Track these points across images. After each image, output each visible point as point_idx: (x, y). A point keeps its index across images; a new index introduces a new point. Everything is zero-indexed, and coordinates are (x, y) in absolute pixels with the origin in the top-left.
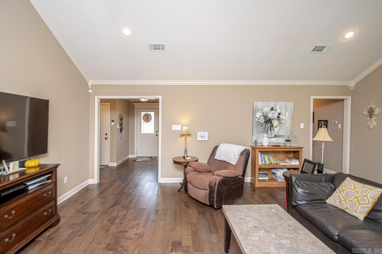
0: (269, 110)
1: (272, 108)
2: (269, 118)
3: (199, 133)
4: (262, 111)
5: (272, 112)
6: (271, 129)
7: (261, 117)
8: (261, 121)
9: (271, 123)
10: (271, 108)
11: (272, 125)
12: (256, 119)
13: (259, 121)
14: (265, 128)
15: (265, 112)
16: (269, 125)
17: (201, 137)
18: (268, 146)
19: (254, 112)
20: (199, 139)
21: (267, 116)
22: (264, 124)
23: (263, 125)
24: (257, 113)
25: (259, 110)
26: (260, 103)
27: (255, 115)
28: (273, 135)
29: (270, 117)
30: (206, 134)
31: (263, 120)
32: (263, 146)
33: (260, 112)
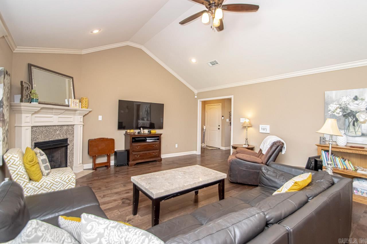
0: (351, 100)
1: (356, 97)
2: (351, 111)
3: (261, 126)
4: (338, 102)
5: (356, 102)
6: (354, 125)
7: (336, 109)
8: (337, 115)
9: (354, 116)
10: (354, 97)
11: (357, 120)
12: (329, 112)
13: (334, 115)
14: (344, 124)
15: (344, 103)
16: (350, 120)
17: (263, 130)
19: (326, 104)
20: (261, 131)
21: (347, 107)
22: (343, 119)
23: (340, 119)
24: (330, 105)
25: (332, 102)
26: (334, 92)
27: (328, 107)
28: (359, 134)
29: (352, 109)
30: (268, 127)
31: (340, 113)
32: (337, 145)
33: (334, 103)
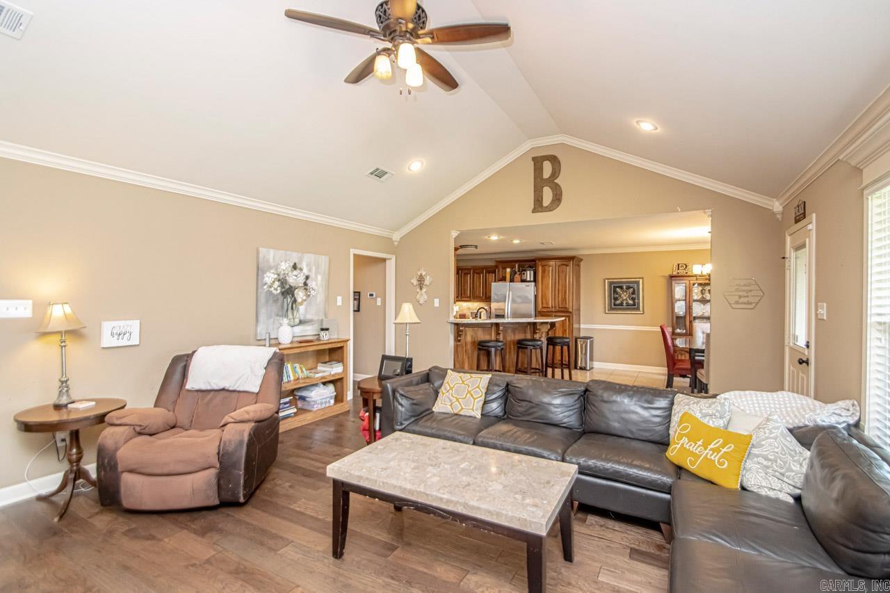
0: (290, 269)
1: (295, 264)
2: (290, 285)
3: (107, 326)
4: (276, 269)
5: (295, 272)
6: (292, 308)
7: (274, 282)
8: (274, 292)
9: (293, 295)
10: (292, 264)
11: (295, 301)
12: (265, 287)
13: (271, 291)
14: (283, 307)
15: (282, 272)
16: (289, 300)
17: (116, 337)
18: (292, 342)
19: (260, 271)
20: (108, 341)
21: (286, 280)
22: (281, 297)
23: (278, 299)
24: (266, 273)
25: (270, 268)
26: (272, 252)
27: (263, 278)
28: (297, 321)
29: (292, 283)
30: (134, 326)
31: (279, 288)
32: (280, 344)
33: (272, 271)
